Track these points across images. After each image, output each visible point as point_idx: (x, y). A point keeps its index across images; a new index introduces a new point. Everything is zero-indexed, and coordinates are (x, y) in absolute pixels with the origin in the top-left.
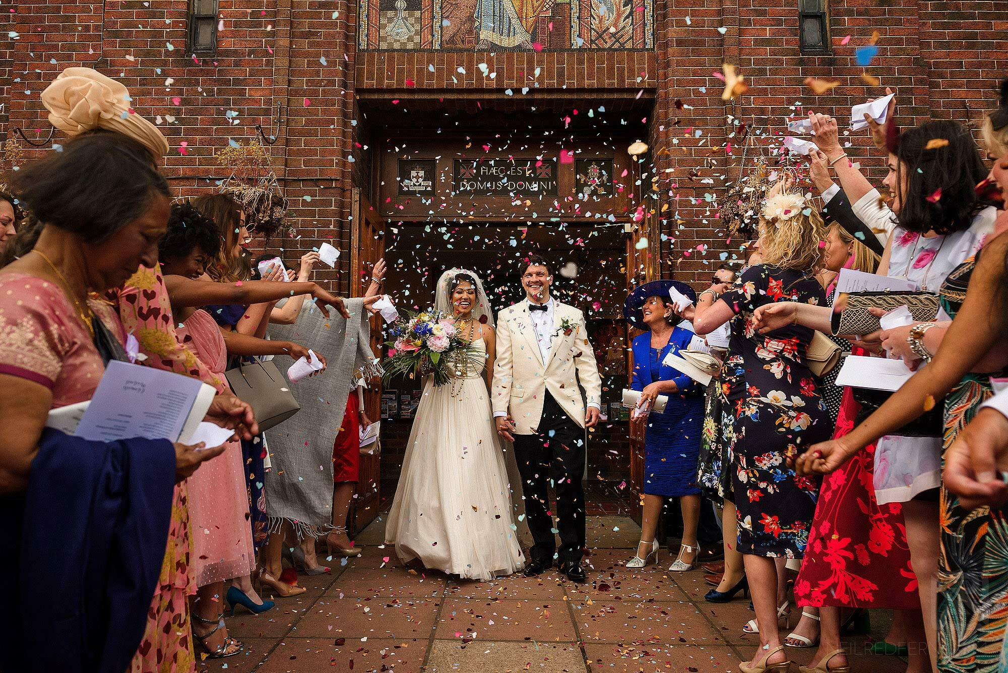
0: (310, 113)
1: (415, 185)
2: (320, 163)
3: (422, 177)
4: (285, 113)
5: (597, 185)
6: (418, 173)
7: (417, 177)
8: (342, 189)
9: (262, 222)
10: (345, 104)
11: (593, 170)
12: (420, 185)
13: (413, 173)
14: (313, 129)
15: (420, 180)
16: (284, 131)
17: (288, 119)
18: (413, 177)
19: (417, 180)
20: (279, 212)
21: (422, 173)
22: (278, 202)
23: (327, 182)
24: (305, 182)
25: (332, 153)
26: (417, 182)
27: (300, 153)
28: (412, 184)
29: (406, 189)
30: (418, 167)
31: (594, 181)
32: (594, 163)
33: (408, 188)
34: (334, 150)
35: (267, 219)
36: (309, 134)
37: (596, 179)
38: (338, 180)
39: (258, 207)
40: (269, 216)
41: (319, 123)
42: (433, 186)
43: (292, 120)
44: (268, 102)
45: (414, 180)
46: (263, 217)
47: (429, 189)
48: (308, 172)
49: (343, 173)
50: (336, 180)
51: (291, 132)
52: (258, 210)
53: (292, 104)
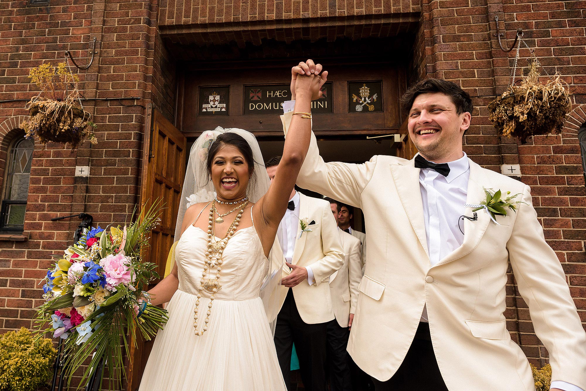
0: (119, 46)
1: (212, 107)
2: (125, 86)
3: (218, 101)
4: (99, 46)
5: (368, 103)
6: (214, 97)
7: (214, 101)
8: (142, 107)
9: (63, 130)
10: (148, 38)
11: (365, 91)
12: (216, 107)
13: (211, 98)
14: (121, 58)
15: (217, 103)
16: (97, 61)
17: (101, 51)
18: (211, 101)
19: (214, 103)
20: (78, 123)
21: (218, 98)
22: (79, 114)
23: (130, 101)
24: (112, 102)
25: (135, 77)
26: (214, 104)
27: (110, 78)
28: (210, 106)
29: (204, 110)
30: (215, 92)
31: (365, 100)
32: (364, 85)
33: (207, 110)
34: (137, 75)
35: (66, 128)
36: (117, 62)
37: (367, 98)
38: (139, 99)
39: (59, 117)
40: (69, 125)
41: (126, 53)
42: (227, 108)
43: (105, 52)
44: (87, 38)
45: (212, 103)
46: (63, 126)
47: (224, 110)
48: (115, 93)
49: (144, 93)
50: (137, 99)
51: (104, 62)
52: (59, 121)
53: (105, 39)
